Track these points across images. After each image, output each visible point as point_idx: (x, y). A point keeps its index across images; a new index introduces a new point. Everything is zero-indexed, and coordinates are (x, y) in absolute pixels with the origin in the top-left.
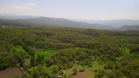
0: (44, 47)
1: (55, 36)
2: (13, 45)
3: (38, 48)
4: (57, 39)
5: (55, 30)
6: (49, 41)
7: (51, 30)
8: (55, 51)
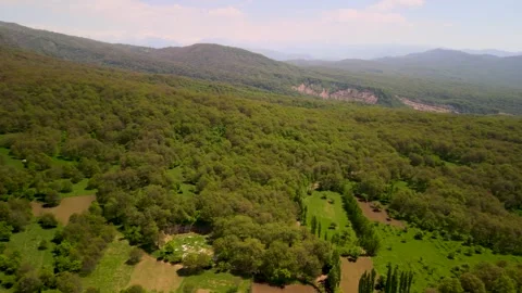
0: (420, 222)
1: (481, 168)
2: (316, 185)
3: (397, 218)
4: (485, 186)
5: (487, 129)
6: (445, 196)
7: (468, 128)
8: (465, 249)
